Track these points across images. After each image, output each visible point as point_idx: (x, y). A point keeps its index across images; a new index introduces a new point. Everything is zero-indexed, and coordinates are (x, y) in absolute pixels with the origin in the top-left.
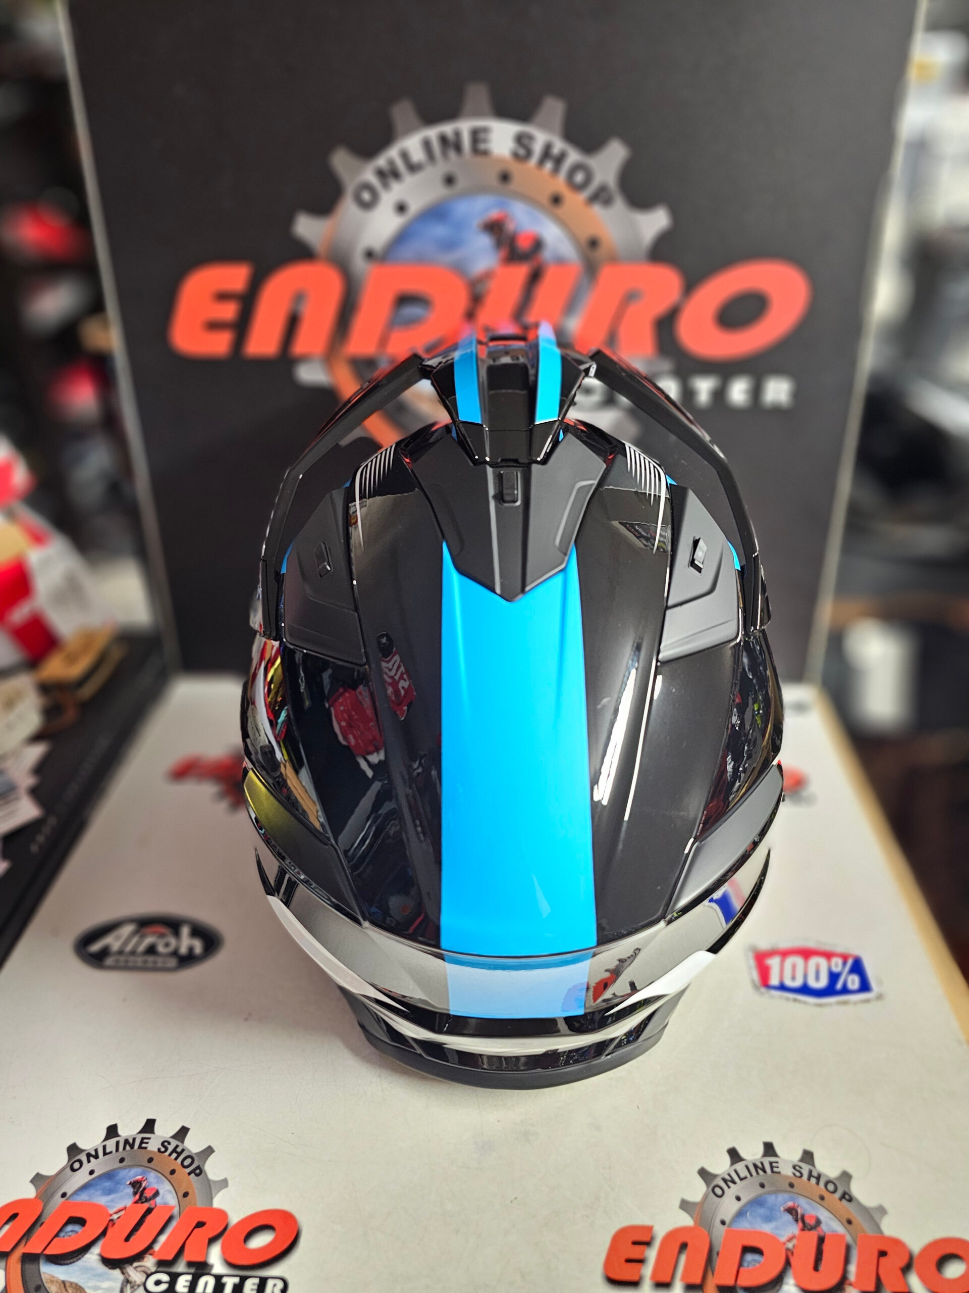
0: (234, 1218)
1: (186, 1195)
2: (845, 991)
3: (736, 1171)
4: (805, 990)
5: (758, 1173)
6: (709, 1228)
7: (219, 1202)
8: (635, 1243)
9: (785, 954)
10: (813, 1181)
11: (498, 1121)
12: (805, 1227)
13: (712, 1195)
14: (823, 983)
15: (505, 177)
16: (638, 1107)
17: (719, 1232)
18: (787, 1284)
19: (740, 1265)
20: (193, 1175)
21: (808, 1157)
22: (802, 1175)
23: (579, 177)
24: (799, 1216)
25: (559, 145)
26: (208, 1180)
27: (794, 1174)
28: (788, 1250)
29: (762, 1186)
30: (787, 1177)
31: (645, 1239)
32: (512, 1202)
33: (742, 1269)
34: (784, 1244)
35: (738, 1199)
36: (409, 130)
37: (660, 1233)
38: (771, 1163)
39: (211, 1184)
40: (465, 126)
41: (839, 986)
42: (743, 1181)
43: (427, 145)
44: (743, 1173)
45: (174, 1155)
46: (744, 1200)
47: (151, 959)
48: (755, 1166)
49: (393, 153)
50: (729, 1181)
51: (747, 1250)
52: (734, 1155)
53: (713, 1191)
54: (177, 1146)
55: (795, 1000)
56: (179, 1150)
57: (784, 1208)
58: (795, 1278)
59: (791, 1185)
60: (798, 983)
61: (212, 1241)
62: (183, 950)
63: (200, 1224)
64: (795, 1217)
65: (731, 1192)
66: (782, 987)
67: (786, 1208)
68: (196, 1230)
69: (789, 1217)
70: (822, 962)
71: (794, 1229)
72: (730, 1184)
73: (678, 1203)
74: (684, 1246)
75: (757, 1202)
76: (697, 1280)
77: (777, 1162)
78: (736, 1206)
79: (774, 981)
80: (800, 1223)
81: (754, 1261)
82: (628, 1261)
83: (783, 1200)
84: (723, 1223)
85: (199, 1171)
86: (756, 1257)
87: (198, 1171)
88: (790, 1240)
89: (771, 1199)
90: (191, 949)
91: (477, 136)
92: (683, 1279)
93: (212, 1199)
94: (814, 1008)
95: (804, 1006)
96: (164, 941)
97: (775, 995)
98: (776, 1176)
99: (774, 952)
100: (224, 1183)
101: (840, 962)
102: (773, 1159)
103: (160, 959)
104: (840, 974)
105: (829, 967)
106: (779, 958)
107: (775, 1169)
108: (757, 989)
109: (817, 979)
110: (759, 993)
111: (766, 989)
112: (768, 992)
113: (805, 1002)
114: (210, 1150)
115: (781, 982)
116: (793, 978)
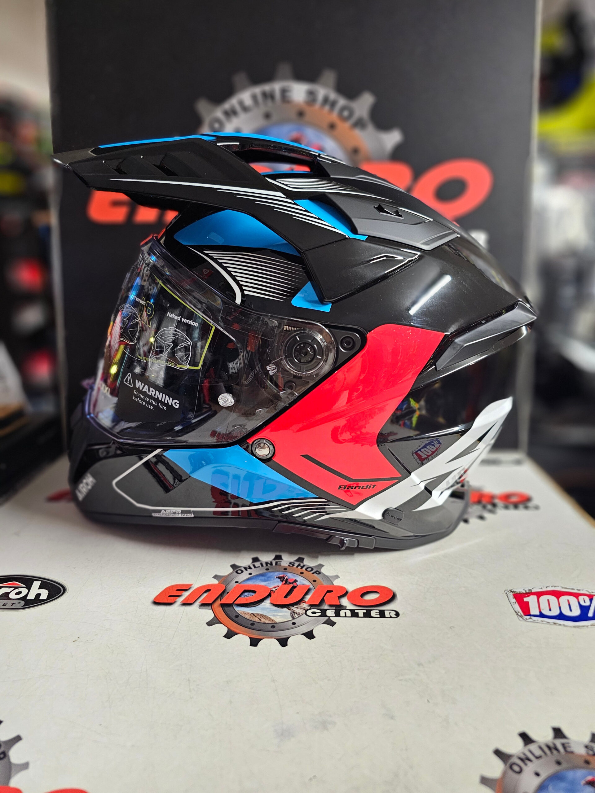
3: (531, 752)
4: (561, 617)
5: (552, 752)
7: (16, 782)
9: (539, 595)
11: (298, 713)
13: (510, 772)
14: (576, 612)
15: (301, 114)
16: (428, 701)
22: (594, 754)
23: (346, 113)
25: (333, 96)
26: (10, 763)
27: (588, 753)
29: (559, 763)
30: (580, 756)
32: (311, 779)
35: (537, 774)
36: (243, 88)
38: (563, 745)
39: (13, 766)
40: (276, 87)
41: (591, 614)
42: (539, 759)
43: (254, 97)
44: (538, 752)
46: (544, 776)
48: (549, 747)
49: (233, 102)
50: (525, 759)
52: (526, 738)
53: (511, 767)
55: (555, 624)
57: (585, 781)
59: (587, 762)
60: (556, 612)
62: (32, 596)
65: (529, 769)
66: (542, 615)
67: (588, 781)
69: (591, 790)
70: (573, 600)
72: (528, 762)
73: (477, 779)
75: (557, 777)
77: (568, 743)
78: (536, 782)
79: (534, 610)
83: (582, 775)
85: (3, 756)
89: (570, 775)
90: (38, 595)
91: (284, 92)
93: (9, 778)
94: (574, 629)
95: (565, 628)
96: (17, 591)
97: (538, 620)
98: (570, 755)
99: (530, 593)
100: (26, 766)
101: (587, 599)
102: (564, 741)
103: (10, 602)
104: (589, 607)
105: (579, 602)
106: (535, 597)
107: (568, 749)
108: (521, 616)
109: (571, 610)
110: (523, 619)
111: (528, 617)
112: (531, 618)
113: (564, 625)
114: (18, 739)
115: (540, 612)
116: (550, 610)
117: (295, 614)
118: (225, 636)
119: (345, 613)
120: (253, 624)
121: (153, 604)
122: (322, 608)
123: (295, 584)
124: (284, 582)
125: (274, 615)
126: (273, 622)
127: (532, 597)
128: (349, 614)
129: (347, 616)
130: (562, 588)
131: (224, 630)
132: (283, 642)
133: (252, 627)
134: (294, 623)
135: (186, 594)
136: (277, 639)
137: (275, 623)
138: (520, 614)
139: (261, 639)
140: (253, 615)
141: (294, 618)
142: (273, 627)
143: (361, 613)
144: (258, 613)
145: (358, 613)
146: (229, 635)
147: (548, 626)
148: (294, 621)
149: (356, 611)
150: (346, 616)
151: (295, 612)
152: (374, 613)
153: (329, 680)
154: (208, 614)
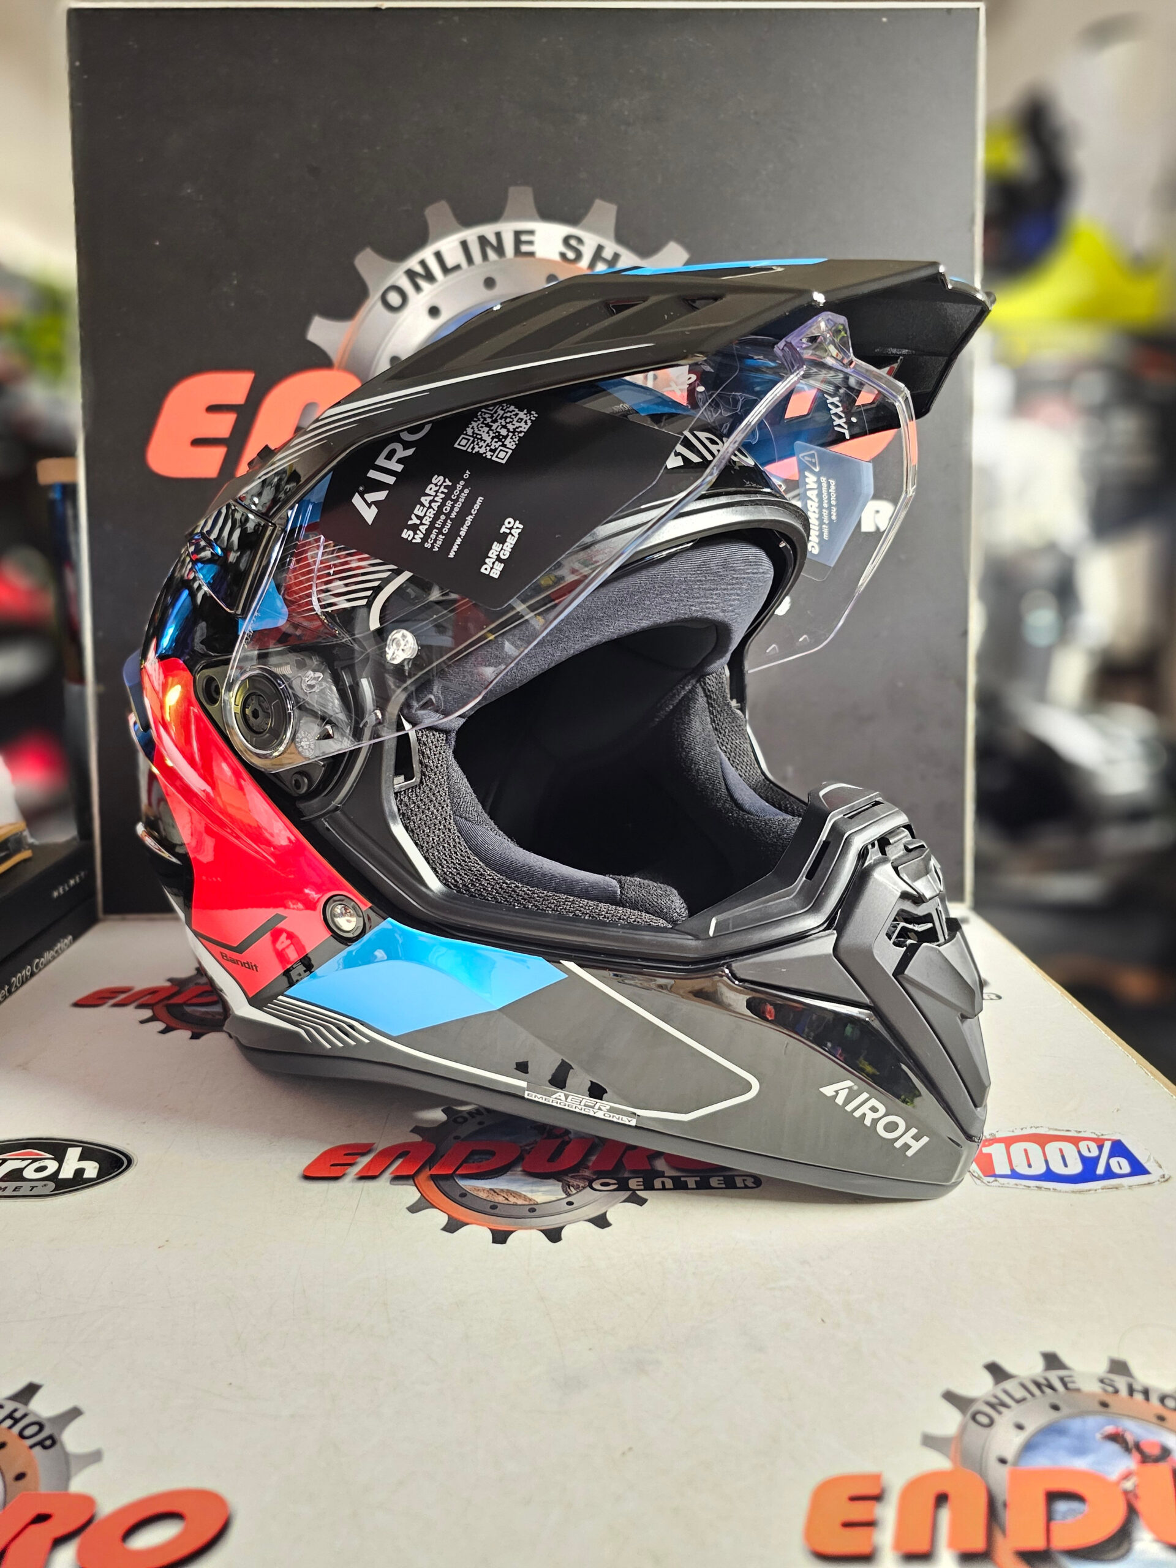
0: (106, 1506)
1: (20, 1477)
2: (1109, 1174)
3: (1006, 1392)
4: (1049, 1176)
5: (1042, 1392)
6: (981, 1470)
7: (78, 1485)
8: (854, 1499)
10: (1139, 1397)
11: (590, 1349)
12: (1145, 1459)
13: (972, 1425)
16: (823, 1321)
17: (999, 1477)
18: (1142, 1540)
19: (1050, 1517)
20: (38, 1449)
21: (1119, 1367)
22: (1116, 1391)
24: (1131, 1443)
25: (611, 247)
26: (66, 1455)
27: (1105, 1391)
28: (1126, 1493)
29: (1056, 1408)
30: (1092, 1395)
31: (873, 1491)
32: (624, 1453)
33: (1054, 1526)
34: (1118, 1483)
35: (1020, 1427)
36: (445, 232)
37: (895, 1483)
38: (1062, 1380)
39: (71, 1459)
40: (506, 229)
41: (1100, 1170)
42: (1022, 1403)
43: (464, 247)
44: (1019, 1393)
45: (9, 1422)
46: (1031, 1428)
47: (13, 1185)
50: (997, 1405)
51: (1052, 1497)
52: (997, 1372)
53: (974, 1418)
54: (15, 1410)
55: (1039, 1188)
56: (17, 1415)
57: (1102, 1434)
58: (1152, 1529)
59: (1104, 1405)
61: (59, 1541)
63: (41, 1518)
64: (1124, 1445)
65: (1005, 1420)
67: (1106, 1433)
68: (34, 1528)
69: (1114, 1447)
71: (1129, 1463)
72: (1002, 1409)
73: (918, 1439)
74: (941, 1499)
75: (1052, 1431)
76: (978, 1543)
77: (1070, 1376)
78: (1019, 1439)
79: (1002, 1168)
80: (1134, 1452)
81: (1074, 1510)
82: (847, 1525)
83: (1097, 1425)
84: (1003, 1461)
85: (50, 1443)
86: (1075, 1505)
87: (48, 1443)
88: (1127, 1476)
89: (1076, 1425)
90: (80, 1171)
91: (520, 238)
92: (952, 1545)
93: (67, 1479)
94: (1073, 1195)
95: (1056, 1194)
96: (37, 1165)
97: (1008, 1183)
98: (1075, 1395)
99: (992, 1140)
100: (96, 1457)
101: (1093, 1146)
102: (1062, 1373)
103: (26, 1185)
104: (1098, 1158)
105: (1079, 1152)
106: (1002, 1145)
107: (1070, 1385)
108: (979, 1178)
109: (1066, 1165)
110: (982, 1182)
111: (993, 1179)
112: (996, 1181)
113: (1055, 1190)
114: (75, 1413)
115: (1013, 1170)
116: (1030, 1166)
117: (572, 1188)
118: (445, 1229)
119: (663, 1183)
120: (494, 1207)
121: (303, 1180)
122: (620, 1176)
123: (566, 1138)
124: (545, 1135)
125: (532, 1191)
126: (531, 1203)
127: (996, 1145)
128: (669, 1183)
129: (667, 1187)
130: (1050, 1129)
131: (443, 1219)
132: (554, 1235)
133: (493, 1211)
134: (570, 1203)
135: (364, 1161)
136: (542, 1231)
137: (535, 1204)
138: (977, 1175)
139: (512, 1232)
140: (492, 1192)
141: (569, 1195)
142: (532, 1210)
143: (691, 1182)
144: (502, 1188)
145: (686, 1182)
146: (452, 1227)
147: (1027, 1191)
148: (570, 1199)
149: (682, 1179)
150: (664, 1188)
151: (571, 1184)
152: (714, 1182)
153: (643, 1294)
154: (410, 1193)
